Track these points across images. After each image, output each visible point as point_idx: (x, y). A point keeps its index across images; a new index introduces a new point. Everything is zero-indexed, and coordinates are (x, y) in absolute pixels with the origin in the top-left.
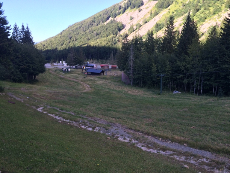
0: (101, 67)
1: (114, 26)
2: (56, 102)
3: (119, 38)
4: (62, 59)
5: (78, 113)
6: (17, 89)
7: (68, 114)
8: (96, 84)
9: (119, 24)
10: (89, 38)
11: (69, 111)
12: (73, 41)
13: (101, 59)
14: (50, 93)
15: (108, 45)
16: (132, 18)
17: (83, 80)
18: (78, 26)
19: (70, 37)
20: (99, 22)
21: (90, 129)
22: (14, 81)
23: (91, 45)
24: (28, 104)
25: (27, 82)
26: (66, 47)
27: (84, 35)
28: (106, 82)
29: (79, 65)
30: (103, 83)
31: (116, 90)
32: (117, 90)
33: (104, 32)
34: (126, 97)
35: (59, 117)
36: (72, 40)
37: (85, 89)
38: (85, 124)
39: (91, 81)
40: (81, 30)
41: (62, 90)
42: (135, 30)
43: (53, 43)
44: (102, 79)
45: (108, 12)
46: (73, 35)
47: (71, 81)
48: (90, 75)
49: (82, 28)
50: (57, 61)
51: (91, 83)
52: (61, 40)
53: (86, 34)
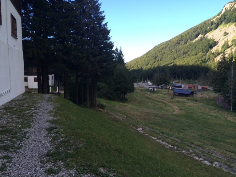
0: (189, 87)
1: (204, 44)
2: (151, 123)
3: (210, 56)
4: (147, 79)
5: (182, 140)
6: (113, 107)
7: (172, 139)
8: (185, 106)
9: (211, 41)
10: (175, 58)
11: (172, 136)
12: (158, 60)
13: (188, 79)
14: (142, 113)
15: (196, 64)
16: (226, 34)
17: (171, 101)
18: (164, 46)
19: (155, 57)
20: (186, 40)
21: (207, 163)
22: (109, 99)
23: (177, 64)
24: (127, 123)
25: (119, 101)
26: (151, 67)
27: (170, 54)
28: (197, 105)
29: (165, 85)
30: (193, 106)
31: (211, 115)
32: (213, 115)
33: (191, 50)
34: (228, 124)
35: (163, 141)
36: (156, 60)
37: (174, 111)
38: (197, 155)
39: (180, 102)
40: (167, 50)
41: (151, 111)
42: (230, 47)
43: (139, 63)
44: (192, 101)
45: (197, 29)
46: (158, 55)
47: (158, 101)
48: (177, 95)
49: (168, 48)
50: (143, 81)
51: (180, 105)
52: (146, 60)
53: (172, 53)
